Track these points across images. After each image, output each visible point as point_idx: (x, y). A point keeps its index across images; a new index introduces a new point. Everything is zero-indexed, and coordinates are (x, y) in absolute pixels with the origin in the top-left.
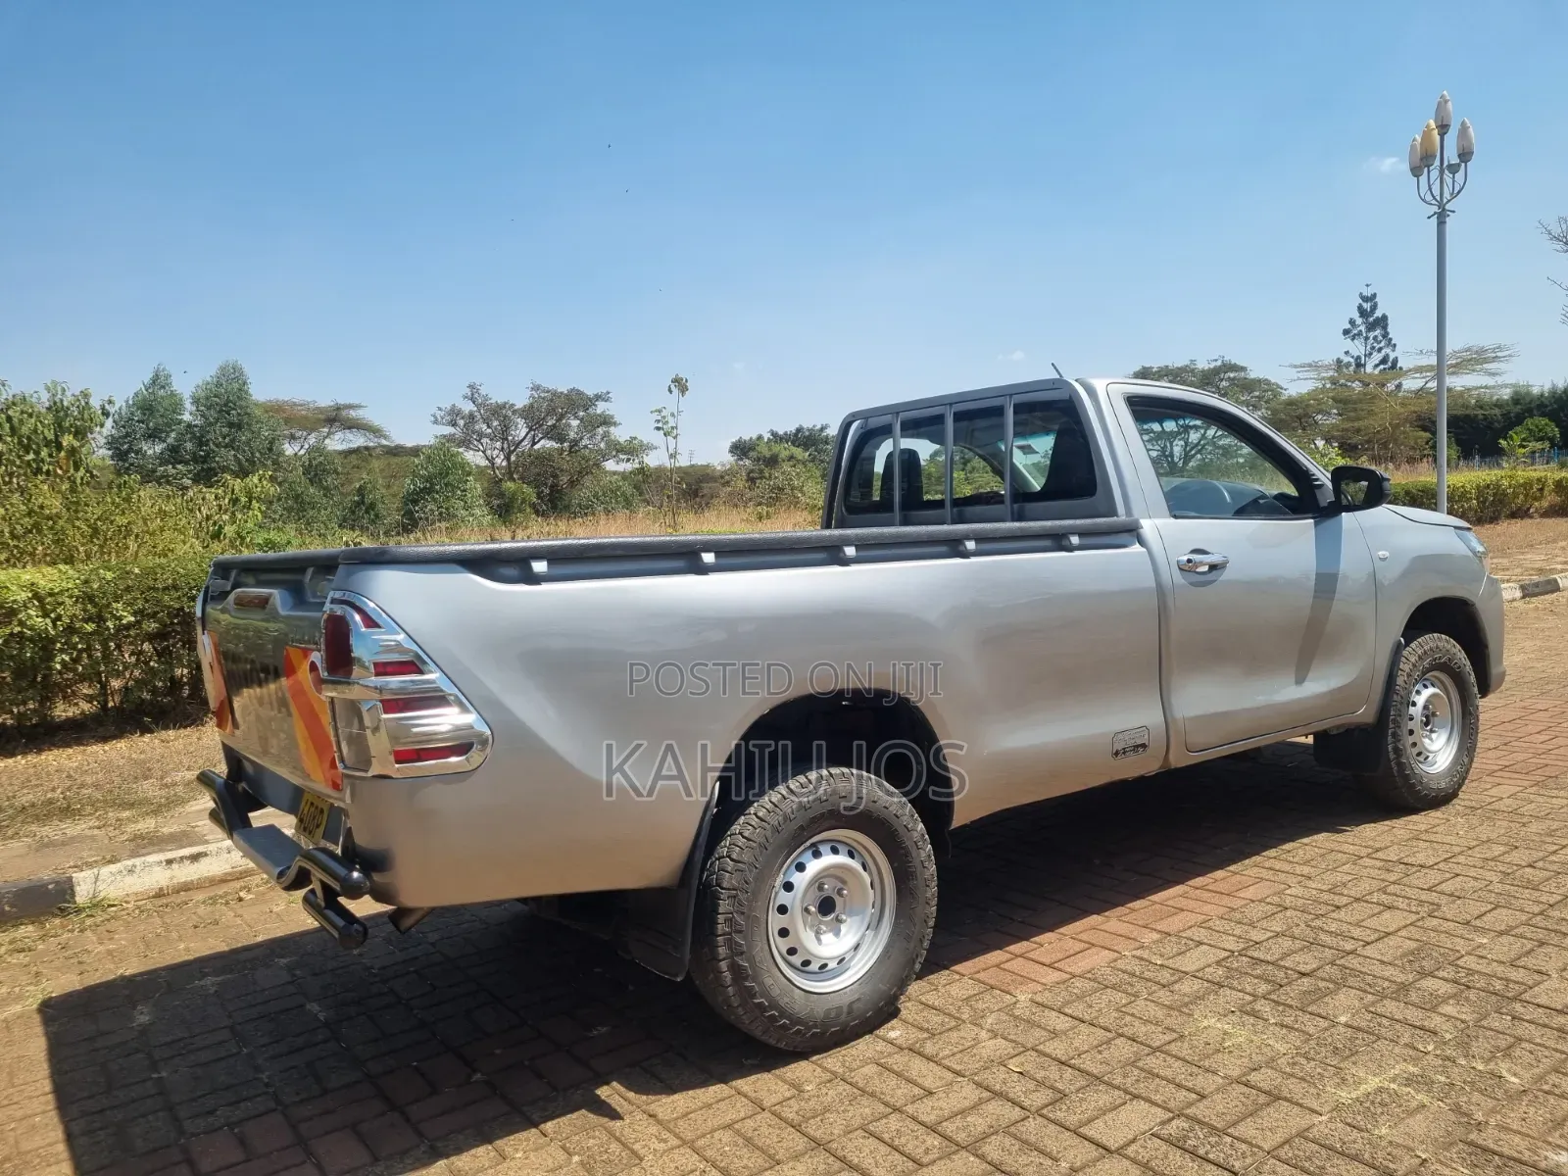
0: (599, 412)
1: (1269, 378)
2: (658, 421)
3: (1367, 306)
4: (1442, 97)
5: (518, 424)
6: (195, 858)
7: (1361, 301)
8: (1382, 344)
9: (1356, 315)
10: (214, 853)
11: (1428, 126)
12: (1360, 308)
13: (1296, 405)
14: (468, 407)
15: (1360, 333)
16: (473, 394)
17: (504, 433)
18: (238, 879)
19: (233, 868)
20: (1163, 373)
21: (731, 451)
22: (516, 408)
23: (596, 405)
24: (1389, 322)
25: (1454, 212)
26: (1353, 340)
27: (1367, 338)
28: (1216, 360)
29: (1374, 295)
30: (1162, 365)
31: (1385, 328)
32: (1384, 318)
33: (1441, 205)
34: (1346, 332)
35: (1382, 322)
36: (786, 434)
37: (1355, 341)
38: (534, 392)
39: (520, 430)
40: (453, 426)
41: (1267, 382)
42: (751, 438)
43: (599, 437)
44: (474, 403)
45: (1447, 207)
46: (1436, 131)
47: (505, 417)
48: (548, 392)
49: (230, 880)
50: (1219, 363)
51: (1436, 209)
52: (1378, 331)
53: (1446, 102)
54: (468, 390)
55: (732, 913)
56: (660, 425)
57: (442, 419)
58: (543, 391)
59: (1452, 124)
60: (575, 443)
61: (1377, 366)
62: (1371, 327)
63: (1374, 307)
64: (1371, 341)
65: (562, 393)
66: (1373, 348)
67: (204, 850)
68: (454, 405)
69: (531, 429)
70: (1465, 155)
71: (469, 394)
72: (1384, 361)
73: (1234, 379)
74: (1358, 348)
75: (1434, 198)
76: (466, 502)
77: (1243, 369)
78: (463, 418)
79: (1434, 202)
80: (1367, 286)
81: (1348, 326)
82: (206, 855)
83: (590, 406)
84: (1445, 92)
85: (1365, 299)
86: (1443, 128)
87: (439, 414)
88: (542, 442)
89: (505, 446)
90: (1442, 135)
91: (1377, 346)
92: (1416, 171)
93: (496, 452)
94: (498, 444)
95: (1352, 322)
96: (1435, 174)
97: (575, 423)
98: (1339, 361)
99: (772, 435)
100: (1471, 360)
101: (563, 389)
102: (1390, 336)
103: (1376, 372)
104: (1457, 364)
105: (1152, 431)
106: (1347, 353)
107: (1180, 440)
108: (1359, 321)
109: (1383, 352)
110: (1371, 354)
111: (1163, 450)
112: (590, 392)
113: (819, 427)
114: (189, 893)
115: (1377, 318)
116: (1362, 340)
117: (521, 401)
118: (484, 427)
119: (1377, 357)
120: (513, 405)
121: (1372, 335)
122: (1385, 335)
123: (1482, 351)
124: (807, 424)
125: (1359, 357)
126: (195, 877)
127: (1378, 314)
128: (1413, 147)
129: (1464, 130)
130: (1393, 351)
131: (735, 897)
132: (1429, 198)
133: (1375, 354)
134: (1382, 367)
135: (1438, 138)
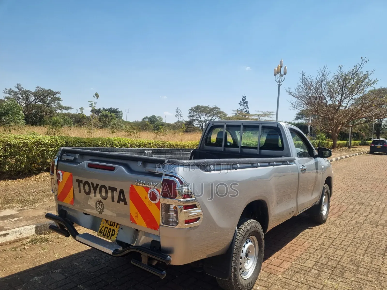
0: (57, 97)
1: (224, 111)
2: (90, 104)
3: (244, 99)
4: (281, 60)
5: (31, 96)
6: (5, 235)
7: (243, 97)
8: (246, 107)
9: (241, 100)
10: (11, 233)
11: (279, 66)
12: (242, 99)
13: (230, 118)
14: (16, 90)
15: (242, 104)
16: (18, 86)
17: (27, 99)
18: (18, 241)
19: (17, 238)
20: (202, 107)
21: (91, 112)
22: (32, 92)
23: (56, 95)
24: (248, 103)
25: (282, 85)
26: (241, 105)
27: (243, 106)
28: (214, 106)
29: (245, 97)
30: (202, 105)
31: (247, 104)
32: (247, 102)
33: (280, 83)
34: (239, 104)
35: (246, 103)
36: (107, 109)
37: (241, 106)
38: (37, 88)
39: (32, 99)
40: (10, 94)
41: (224, 112)
42: (97, 109)
43: (56, 104)
44: (18, 89)
45: (281, 84)
46: (280, 67)
47: (28, 94)
48: (41, 89)
49: (15, 242)
50: (214, 107)
51: (278, 84)
52: (246, 104)
53: (282, 61)
54: (17, 85)
55: (235, 260)
56: (91, 105)
57: (7, 92)
58: (40, 88)
59: (283, 66)
60: (48, 104)
61: (245, 112)
62: (244, 103)
63: (245, 99)
64: (244, 106)
65: (46, 90)
66: (244, 108)
67: (8, 232)
68: (11, 89)
69: (36, 99)
70: (285, 73)
71: (17, 86)
72: (246, 111)
73: (217, 111)
74: (241, 107)
75: (278, 81)
76: (19, 118)
77: (219, 109)
78: (14, 93)
79: (278, 82)
80: (244, 94)
81: (240, 102)
82: (8, 234)
83: (54, 95)
84: (282, 59)
85: (244, 97)
86: (281, 67)
87: (6, 91)
88: (38, 103)
89: (27, 102)
90: (281, 68)
91: (245, 108)
92: (275, 75)
93: (23, 104)
94: (24, 102)
95: (241, 102)
96: (279, 76)
97: (49, 99)
98: (237, 110)
99: (103, 109)
100: (267, 114)
101: (47, 89)
102: (248, 106)
103: (245, 113)
104: (265, 115)
105: (198, 120)
106: (239, 108)
107: (204, 123)
108: (242, 102)
109: (246, 109)
110: (244, 109)
111: (201, 125)
112: (55, 91)
113: (116, 108)
114: (3, 246)
115: (246, 102)
116: (242, 106)
117: (33, 90)
118: (20, 96)
119: (245, 110)
120: (31, 91)
121: (244, 105)
122: (247, 106)
123: (270, 113)
124: (113, 107)
125: (241, 110)
126: (5, 241)
127: (246, 101)
128: (275, 70)
129: (285, 68)
130: (248, 109)
131: (236, 256)
132: (277, 81)
133: (245, 109)
134: (246, 112)
135: (280, 68)
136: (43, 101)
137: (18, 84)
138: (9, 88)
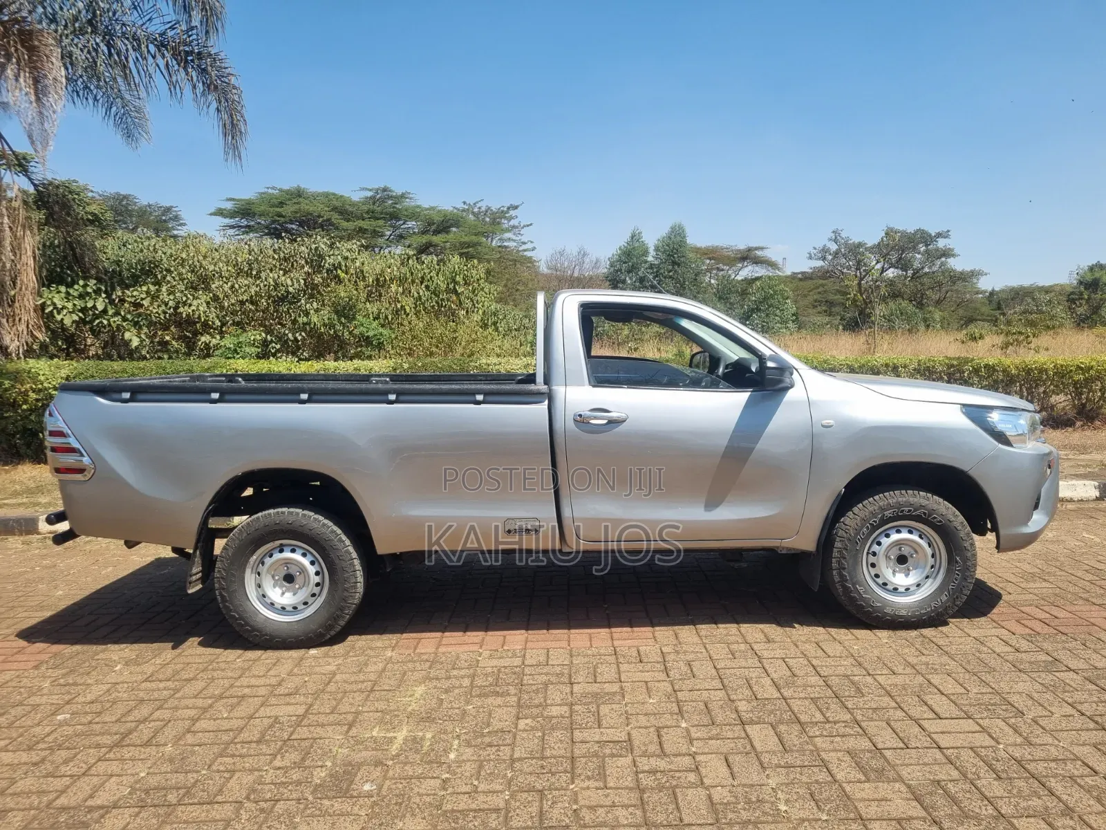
0: (940, 246)
14: (833, 247)
16: (836, 237)
17: (858, 265)
22: (868, 246)
23: (937, 241)
40: (823, 260)
44: (837, 243)
48: (899, 232)
54: (832, 234)
57: (815, 255)
60: (917, 270)
65: (910, 233)
68: (823, 246)
69: (879, 261)
71: (833, 237)
78: (829, 255)
83: (932, 242)
87: (813, 252)
88: (890, 271)
97: (919, 256)
101: (912, 229)
112: (932, 230)
117: (872, 241)
118: (844, 260)
120: (865, 244)
136: (903, 264)
137: (833, 232)
138: (820, 245)
